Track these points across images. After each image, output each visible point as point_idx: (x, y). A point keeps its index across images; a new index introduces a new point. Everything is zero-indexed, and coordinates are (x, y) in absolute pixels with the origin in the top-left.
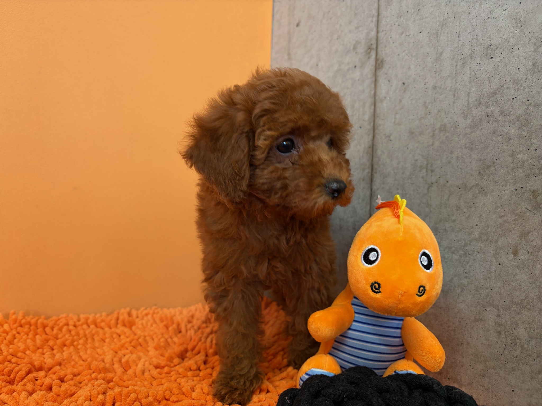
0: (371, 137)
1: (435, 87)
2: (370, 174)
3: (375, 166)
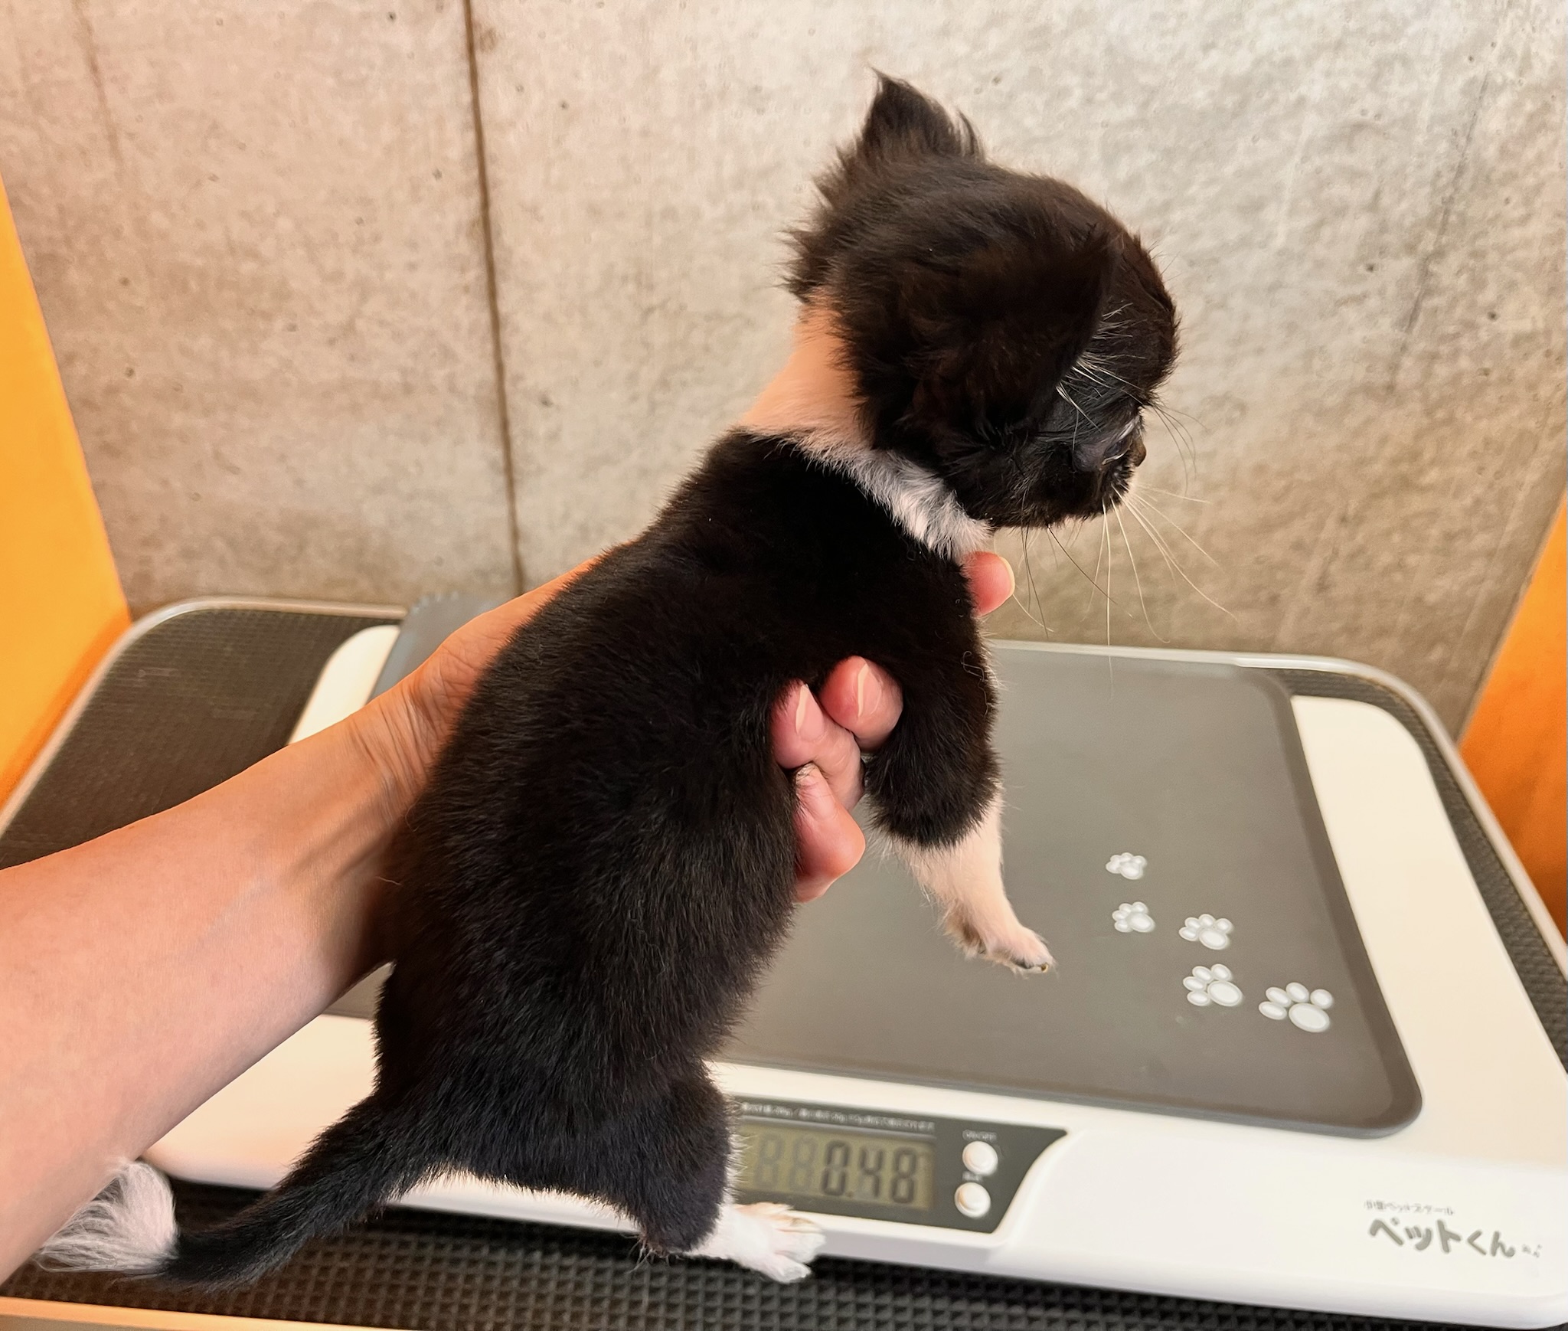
0: (475, 199)
1: (645, 133)
2: (484, 280)
3: (499, 266)
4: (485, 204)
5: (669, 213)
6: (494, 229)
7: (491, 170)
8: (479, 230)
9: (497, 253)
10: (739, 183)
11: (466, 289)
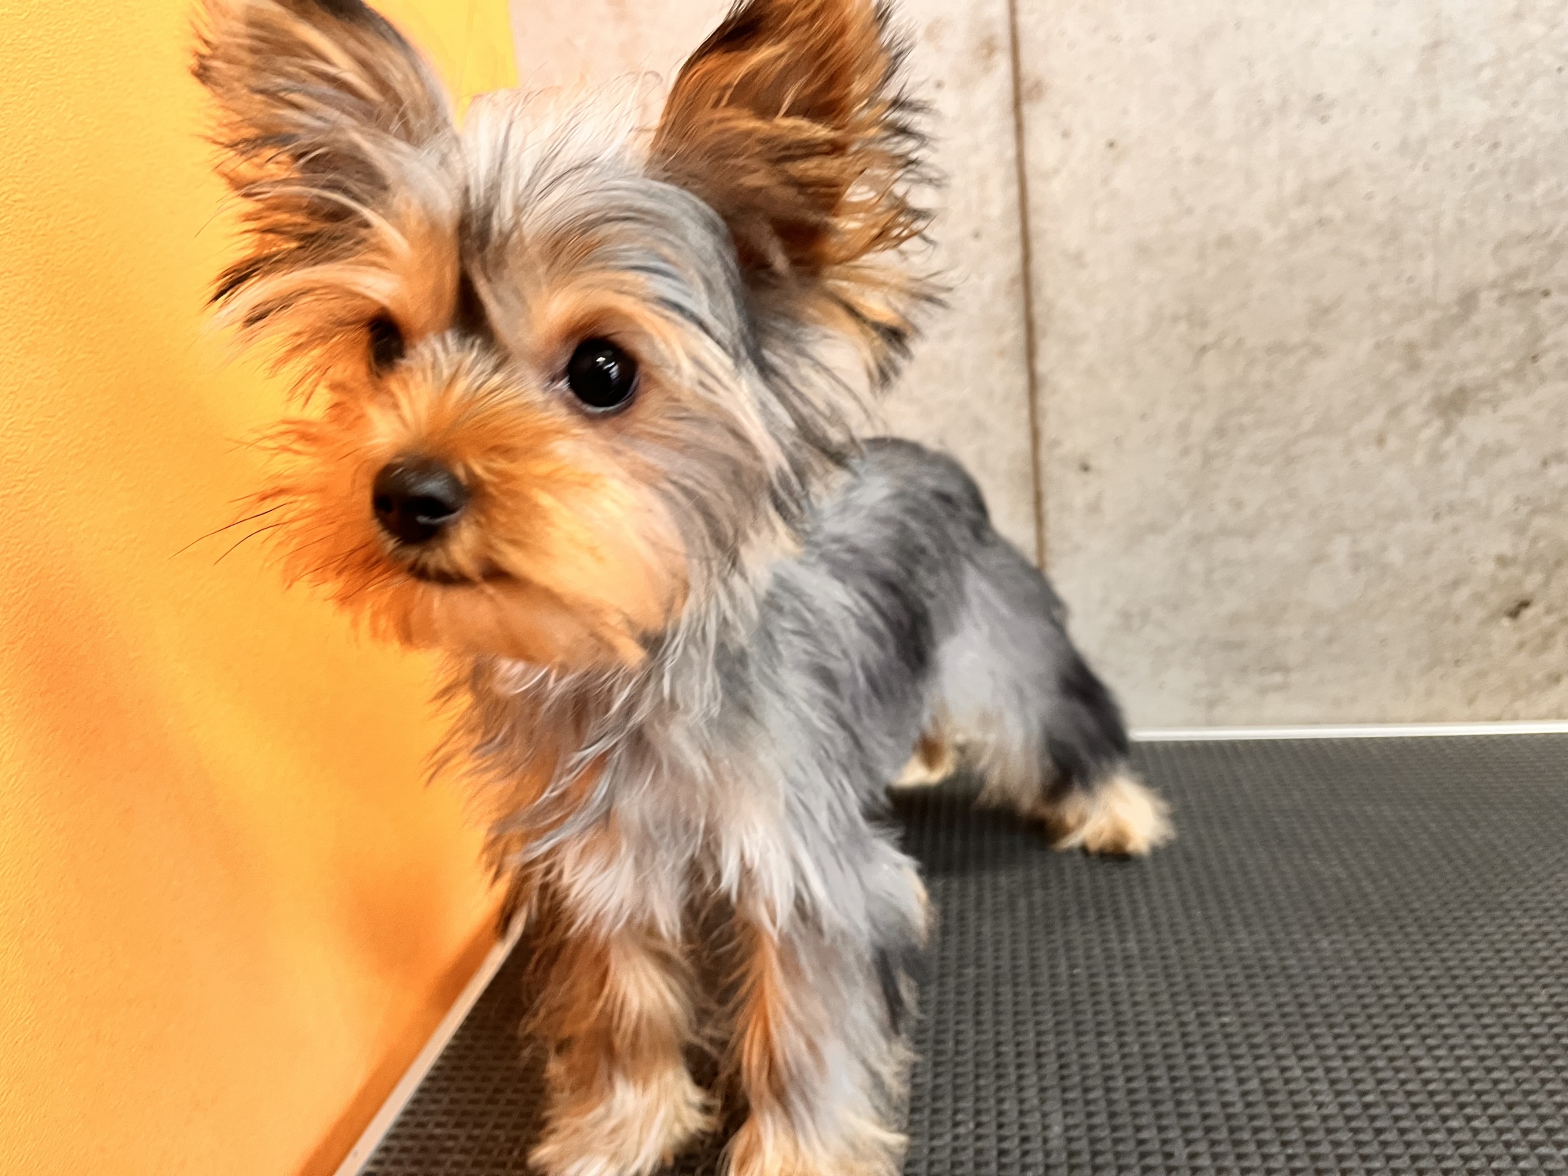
4: (1027, 258)
5: (1225, 242)
6: (1034, 283)
7: (1034, 222)
8: (1019, 288)
9: (1038, 308)
10: (1301, 199)
11: (1002, 353)
